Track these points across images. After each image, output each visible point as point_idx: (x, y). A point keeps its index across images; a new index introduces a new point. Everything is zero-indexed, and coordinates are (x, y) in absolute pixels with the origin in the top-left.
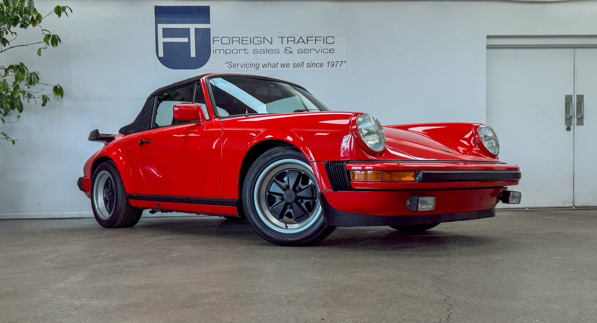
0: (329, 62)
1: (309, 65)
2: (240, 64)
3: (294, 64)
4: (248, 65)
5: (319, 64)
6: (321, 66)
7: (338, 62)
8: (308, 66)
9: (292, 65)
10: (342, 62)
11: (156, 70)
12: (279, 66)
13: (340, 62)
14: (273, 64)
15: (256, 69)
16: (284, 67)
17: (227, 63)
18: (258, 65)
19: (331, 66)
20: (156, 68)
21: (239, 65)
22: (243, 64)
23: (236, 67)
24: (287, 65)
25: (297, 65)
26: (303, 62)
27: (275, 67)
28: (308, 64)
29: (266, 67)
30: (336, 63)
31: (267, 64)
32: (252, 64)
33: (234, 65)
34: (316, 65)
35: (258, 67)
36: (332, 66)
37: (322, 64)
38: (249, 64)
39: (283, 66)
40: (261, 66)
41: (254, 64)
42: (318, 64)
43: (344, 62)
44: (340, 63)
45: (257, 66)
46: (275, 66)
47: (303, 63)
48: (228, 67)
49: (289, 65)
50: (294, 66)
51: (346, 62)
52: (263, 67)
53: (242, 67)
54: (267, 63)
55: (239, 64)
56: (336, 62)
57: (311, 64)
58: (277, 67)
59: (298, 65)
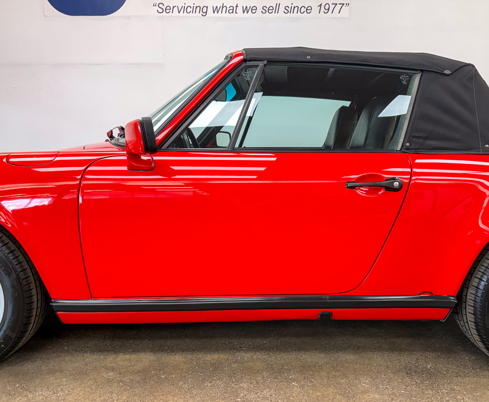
0: (321, 5)
1: (288, 10)
2: (177, 7)
3: (265, 8)
4: (189, 8)
5: (305, 8)
6: (308, 11)
7: (336, 4)
8: (286, 11)
9: (260, 9)
10: (343, 4)
11: (45, 16)
12: (240, 10)
13: (339, 4)
14: (229, 8)
15: (202, 15)
16: (247, 12)
17: (156, 6)
18: (205, 8)
19: (324, 12)
20: (44, 14)
21: (176, 9)
22: (182, 7)
23: (170, 11)
24: (252, 10)
25: (268, 10)
26: (279, 4)
27: (233, 12)
28: (287, 8)
29: (218, 12)
30: (332, 7)
31: (220, 7)
32: (196, 7)
33: (167, 8)
34: (299, 9)
35: (206, 12)
36: (326, 11)
37: (309, 8)
38: (191, 8)
39: (245, 10)
40: (210, 10)
41: (198, 6)
42: (303, 8)
43: (346, 4)
44: (339, 7)
45: (204, 11)
46: (233, 10)
47: (278, 6)
48: (158, 11)
49: (256, 9)
50: (264, 12)
51: (349, 4)
52: (214, 12)
53: (179, 12)
54: (219, 5)
55: (175, 6)
56: (332, 4)
57: (292, 7)
58: (237, 12)
59: (270, 8)
